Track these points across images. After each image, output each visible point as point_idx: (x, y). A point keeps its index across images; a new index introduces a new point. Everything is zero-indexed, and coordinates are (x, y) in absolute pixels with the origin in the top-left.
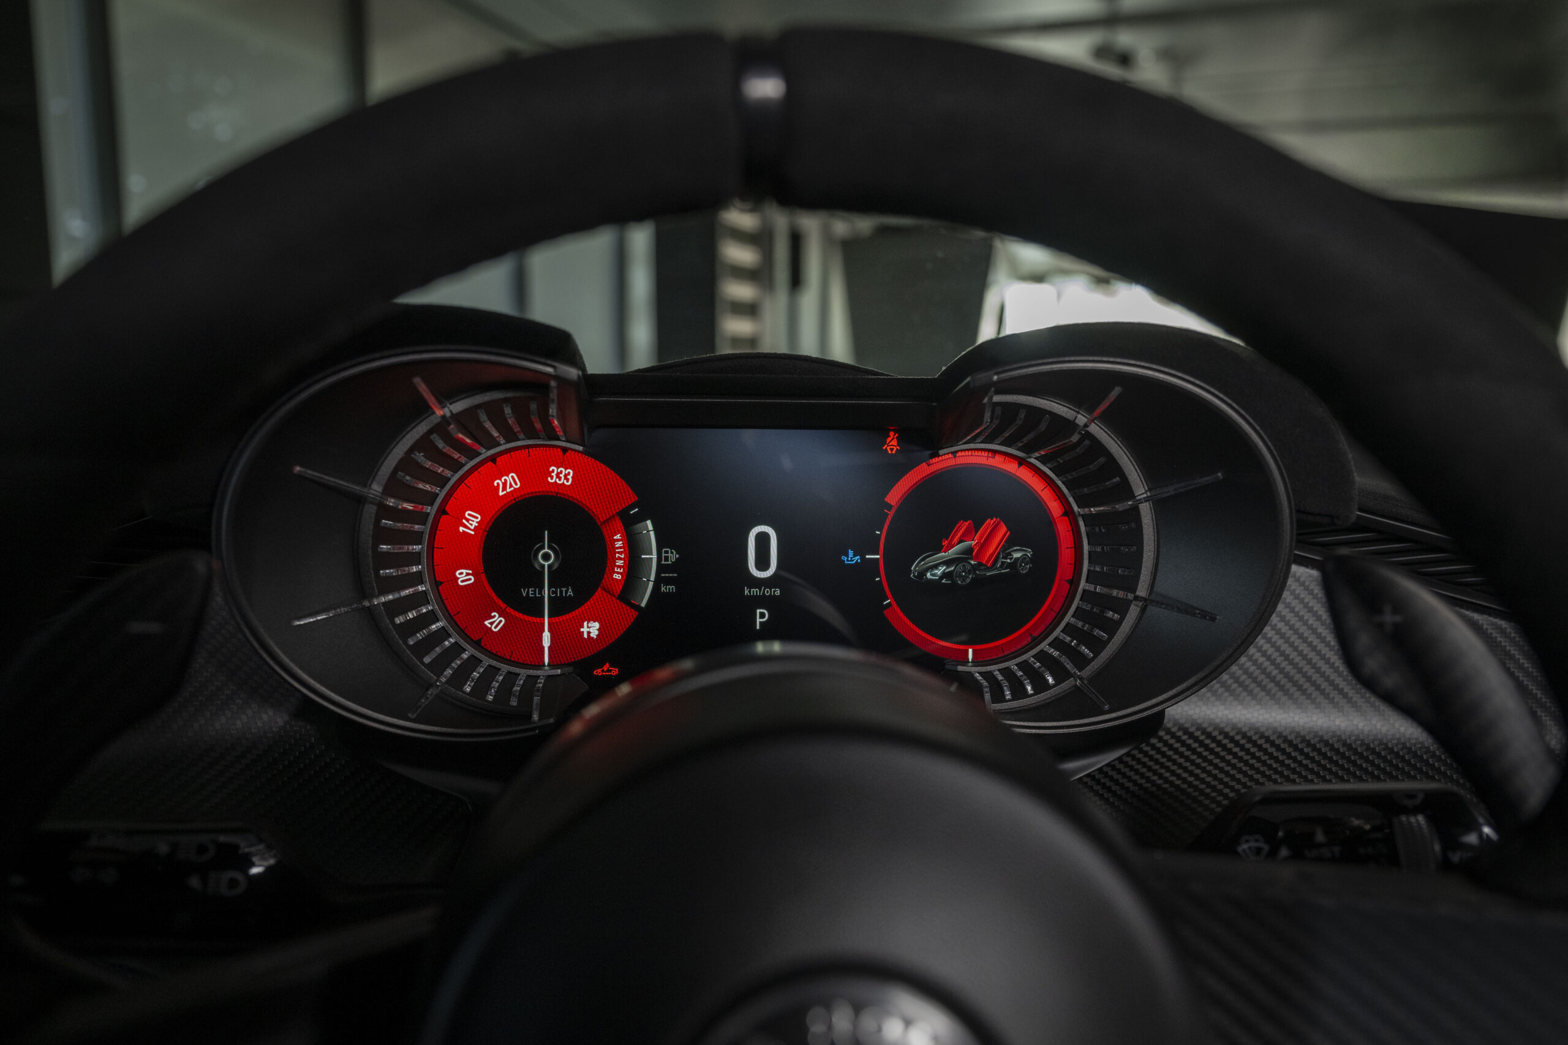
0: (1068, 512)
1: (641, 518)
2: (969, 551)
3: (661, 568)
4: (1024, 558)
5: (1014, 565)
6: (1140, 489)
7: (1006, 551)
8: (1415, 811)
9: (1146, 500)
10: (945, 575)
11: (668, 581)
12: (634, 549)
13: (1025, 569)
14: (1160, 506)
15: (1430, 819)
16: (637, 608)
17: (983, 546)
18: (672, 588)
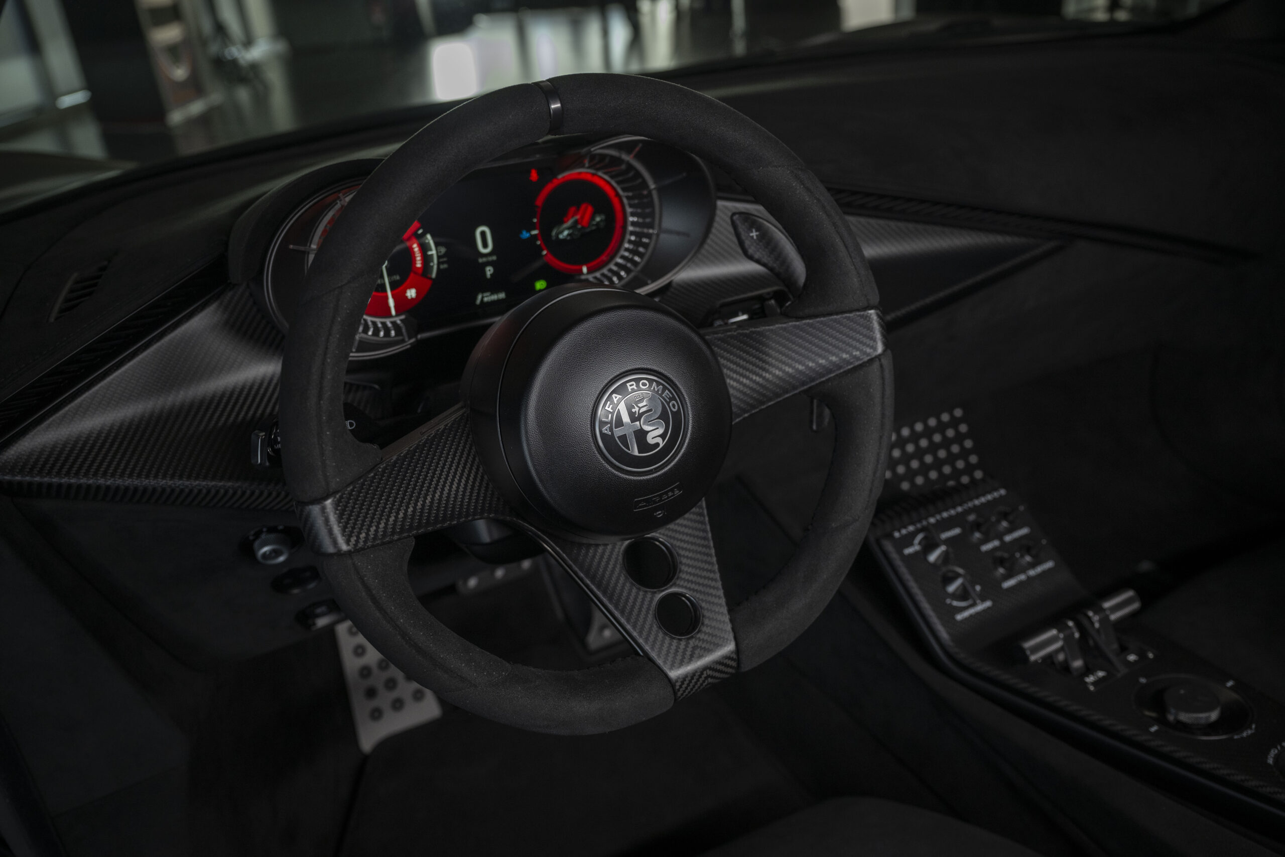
0: (617, 194)
1: (424, 234)
2: (576, 222)
3: (439, 257)
4: (601, 221)
5: (598, 223)
6: (652, 186)
7: (593, 218)
8: (771, 299)
9: (654, 189)
10: (569, 235)
11: (443, 263)
12: (424, 248)
13: (602, 224)
14: (660, 190)
15: (776, 300)
16: (431, 279)
17: (582, 218)
18: (445, 266)
